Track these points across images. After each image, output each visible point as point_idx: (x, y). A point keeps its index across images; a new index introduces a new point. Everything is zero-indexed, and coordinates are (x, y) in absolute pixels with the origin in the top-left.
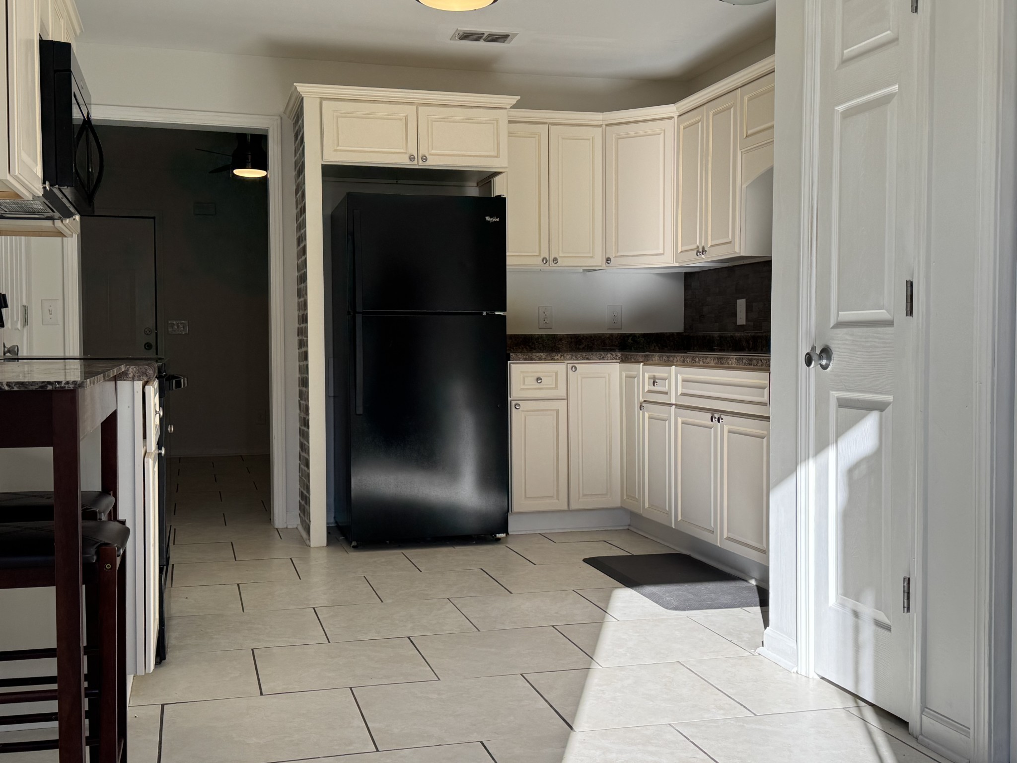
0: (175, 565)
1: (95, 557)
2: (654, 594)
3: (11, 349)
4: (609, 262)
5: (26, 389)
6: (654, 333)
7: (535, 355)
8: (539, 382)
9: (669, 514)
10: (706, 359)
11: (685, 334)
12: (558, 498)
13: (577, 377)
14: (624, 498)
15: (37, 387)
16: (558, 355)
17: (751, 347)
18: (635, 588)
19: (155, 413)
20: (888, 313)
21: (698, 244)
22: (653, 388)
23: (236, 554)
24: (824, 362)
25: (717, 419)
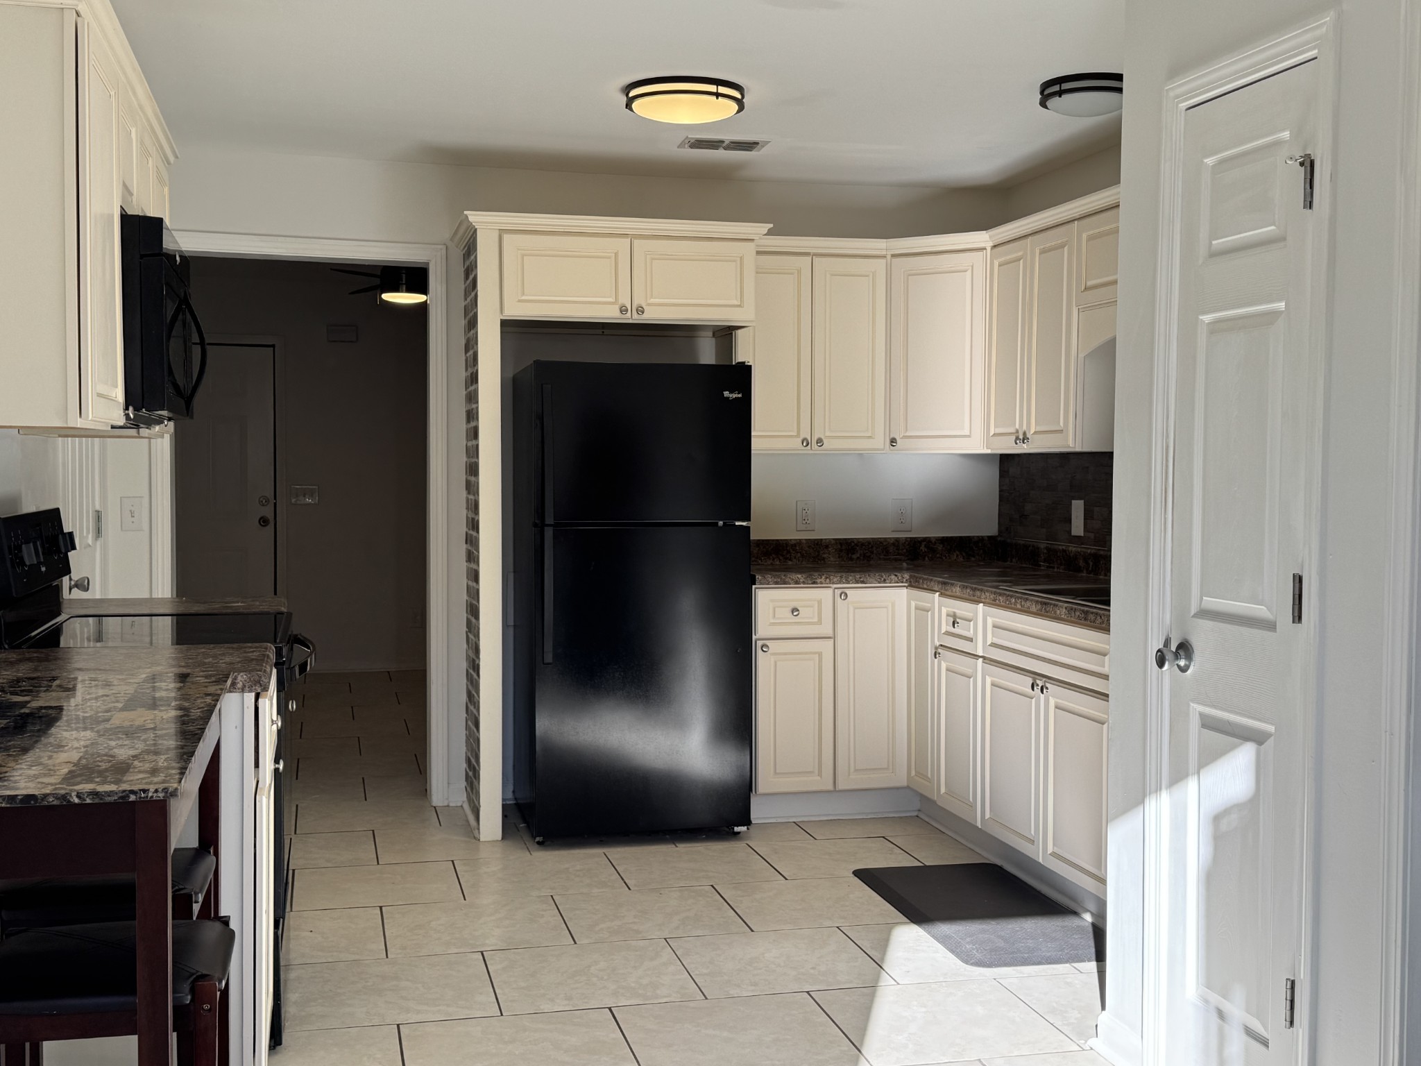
0: (296, 871)
1: (189, 997)
2: (949, 937)
3: (79, 583)
4: (895, 444)
5: (102, 802)
6: (957, 537)
7: (790, 578)
8: (795, 614)
9: (973, 806)
10: (1026, 601)
11: (999, 539)
12: (820, 774)
13: (848, 608)
14: (912, 775)
15: (116, 798)
16: (821, 578)
17: (1090, 569)
18: (923, 926)
19: (270, 723)
20: (1269, 610)
21: (1017, 427)
22: (951, 629)
23: (378, 853)
24: (1182, 663)
25: (1039, 688)
